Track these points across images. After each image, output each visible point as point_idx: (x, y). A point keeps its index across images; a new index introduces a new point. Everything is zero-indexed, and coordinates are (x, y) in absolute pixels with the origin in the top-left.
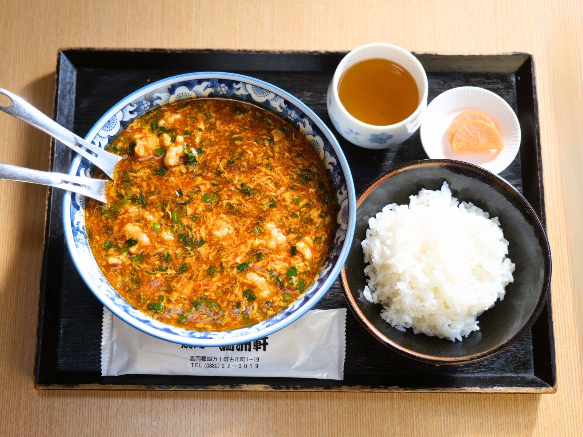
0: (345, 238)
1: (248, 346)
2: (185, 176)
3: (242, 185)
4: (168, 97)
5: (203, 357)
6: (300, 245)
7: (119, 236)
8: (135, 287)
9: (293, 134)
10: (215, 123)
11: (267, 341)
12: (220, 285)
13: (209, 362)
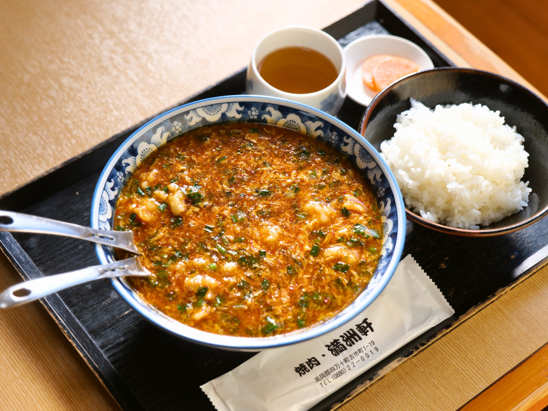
0: (382, 171)
1: (356, 337)
2: (201, 214)
3: (257, 191)
4: (134, 160)
5: (325, 372)
6: (347, 204)
7: (185, 294)
8: (236, 324)
9: (265, 129)
10: (191, 158)
11: (368, 321)
12: (309, 276)
13: (335, 372)
